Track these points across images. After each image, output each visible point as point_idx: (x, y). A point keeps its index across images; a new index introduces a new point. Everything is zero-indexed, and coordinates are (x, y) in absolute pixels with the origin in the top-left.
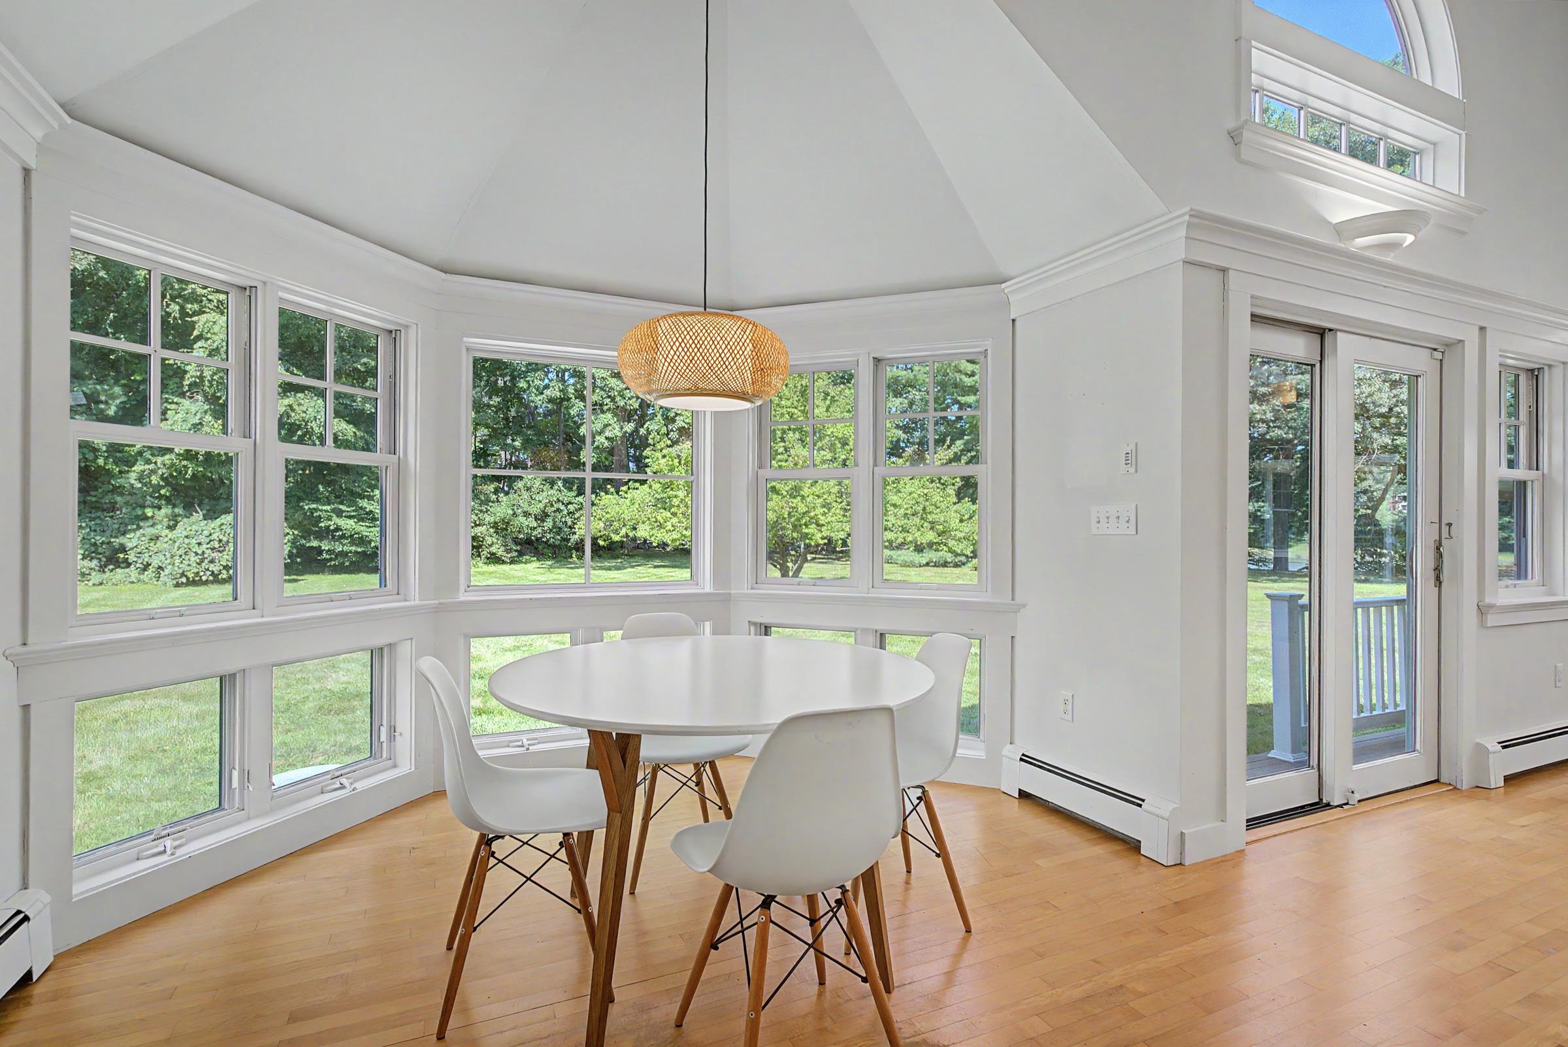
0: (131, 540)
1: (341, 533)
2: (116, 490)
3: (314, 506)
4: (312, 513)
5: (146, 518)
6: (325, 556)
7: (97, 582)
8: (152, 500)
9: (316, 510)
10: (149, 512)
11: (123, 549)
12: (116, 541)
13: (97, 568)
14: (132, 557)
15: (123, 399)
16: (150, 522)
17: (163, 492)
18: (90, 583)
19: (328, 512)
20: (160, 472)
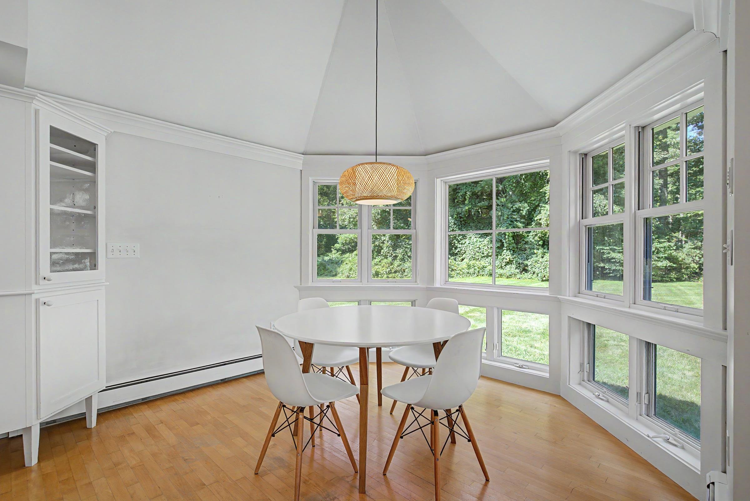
0: (529, 262)
1: (614, 260)
2: (526, 243)
3: (601, 247)
4: (600, 251)
5: (534, 254)
6: (607, 271)
7: (519, 278)
8: (537, 246)
9: (603, 249)
10: (535, 251)
11: (527, 266)
12: (526, 262)
13: (519, 272)
14: (529, 268)
15: (528, 208)
16: (535, 255)
17: (540, 243)
18: (516, 278)
19: (608, 250)
20: (538, 235)
